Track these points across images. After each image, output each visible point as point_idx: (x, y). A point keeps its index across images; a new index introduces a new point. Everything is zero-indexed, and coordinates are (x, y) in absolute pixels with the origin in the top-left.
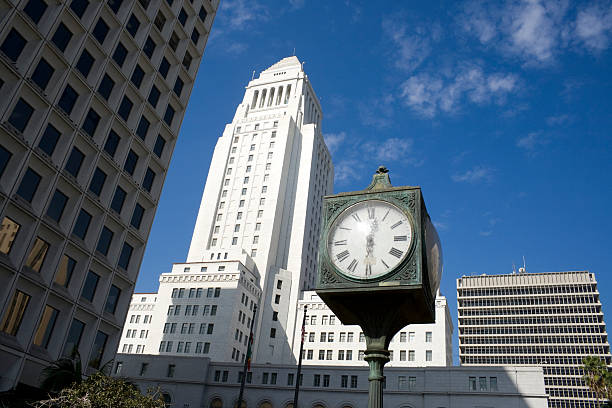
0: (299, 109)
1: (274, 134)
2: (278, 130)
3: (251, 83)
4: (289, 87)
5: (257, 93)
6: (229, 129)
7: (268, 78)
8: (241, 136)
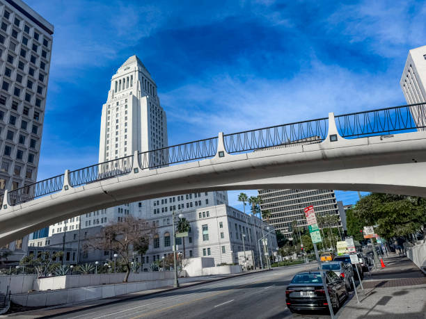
0: (138, 89)
1: (126, 106)
2: (127, 104)
3: (113, 77)
4: (132, 76)
5: (116, 82)
6: (105, 107)
7: (121, 73)
8: (111, 110)
